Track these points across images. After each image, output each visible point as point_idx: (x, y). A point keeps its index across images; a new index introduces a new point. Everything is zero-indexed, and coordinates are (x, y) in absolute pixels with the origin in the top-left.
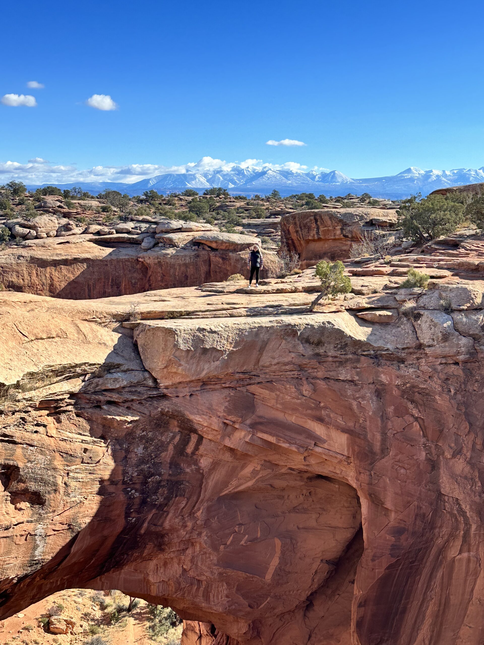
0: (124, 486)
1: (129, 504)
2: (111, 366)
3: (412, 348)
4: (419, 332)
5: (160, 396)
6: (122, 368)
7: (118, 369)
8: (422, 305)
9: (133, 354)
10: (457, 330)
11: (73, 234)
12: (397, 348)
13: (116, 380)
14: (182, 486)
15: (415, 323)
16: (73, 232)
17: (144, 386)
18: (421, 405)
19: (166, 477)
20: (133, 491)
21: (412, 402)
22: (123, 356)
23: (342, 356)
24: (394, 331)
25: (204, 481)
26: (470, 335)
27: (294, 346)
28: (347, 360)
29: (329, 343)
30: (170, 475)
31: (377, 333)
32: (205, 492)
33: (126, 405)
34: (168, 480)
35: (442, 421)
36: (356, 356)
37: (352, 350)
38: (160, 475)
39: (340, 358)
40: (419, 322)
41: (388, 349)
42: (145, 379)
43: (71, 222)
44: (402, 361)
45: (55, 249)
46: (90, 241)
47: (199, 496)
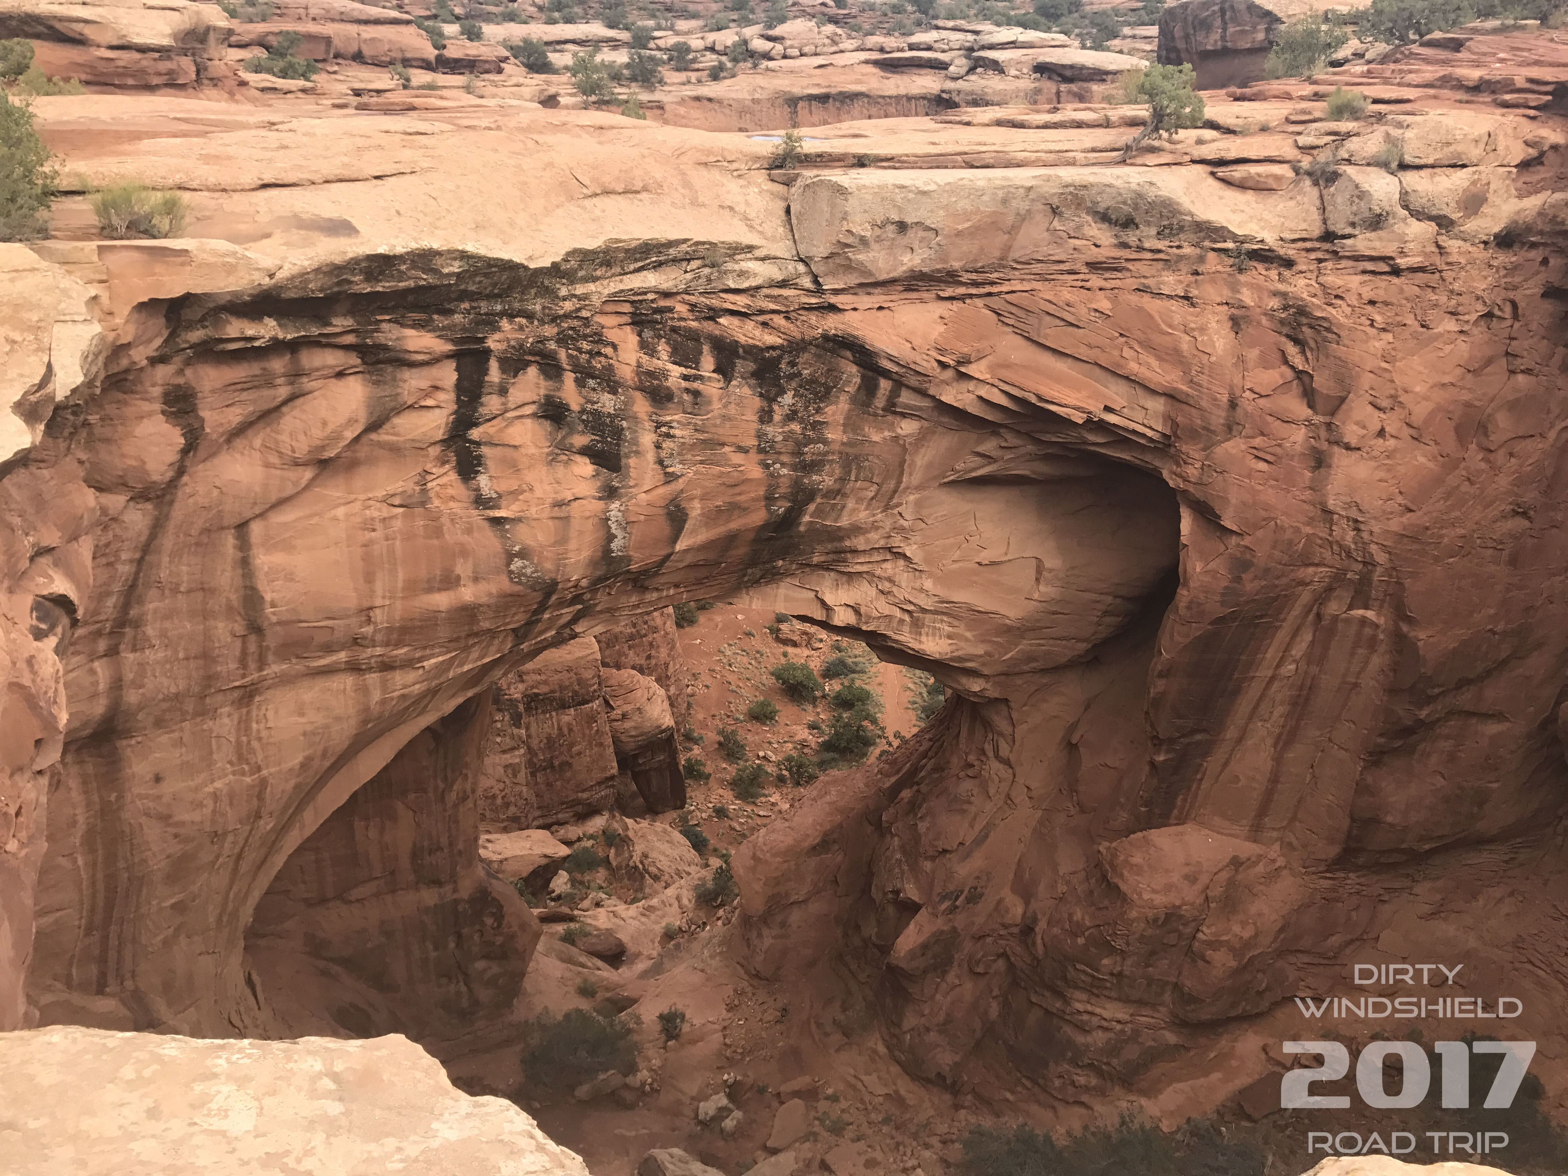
0: (762, 456)
1: (770, 486)
2: (736, 249)
3: (1311, 240)
4: (1329, 208)
5: (823, 308)
6: (758, 253)
7: (749, 255)
8: (1346, 156)
9: (781, 230)
10: (1406, 207)
12: (1282, 239)
13: (742, 274)
14: (866, 463)
15: (1324, 192)
16: (842, 46)
17: (796, 286)
18: (1311, 349)
19: (836, 447)
20: (778, 466)
21: (1296, 341)
22: (761, 233)
23: (1170, 250)
24: (1281, 206)
25: (907, 457)
26: (1431, 218)
27: (1079, 228)
28: (1181, 258)
29: (1148, 224)
30: (843, 444)
31: (1247, 209)
32: (911, 474)
33: (761, 318)
34: (841, 453)
35: (1347, 381)
36: (1198, 251)
37: (1193, 237)
38: (825, 442)
39: (1168, 254)
40: (1332, 189)
41: (1262, 241)
42: (799, 276)
43: (839, 31)
44: (1289, 263)
46: (867, 62)
47: (899, 482)
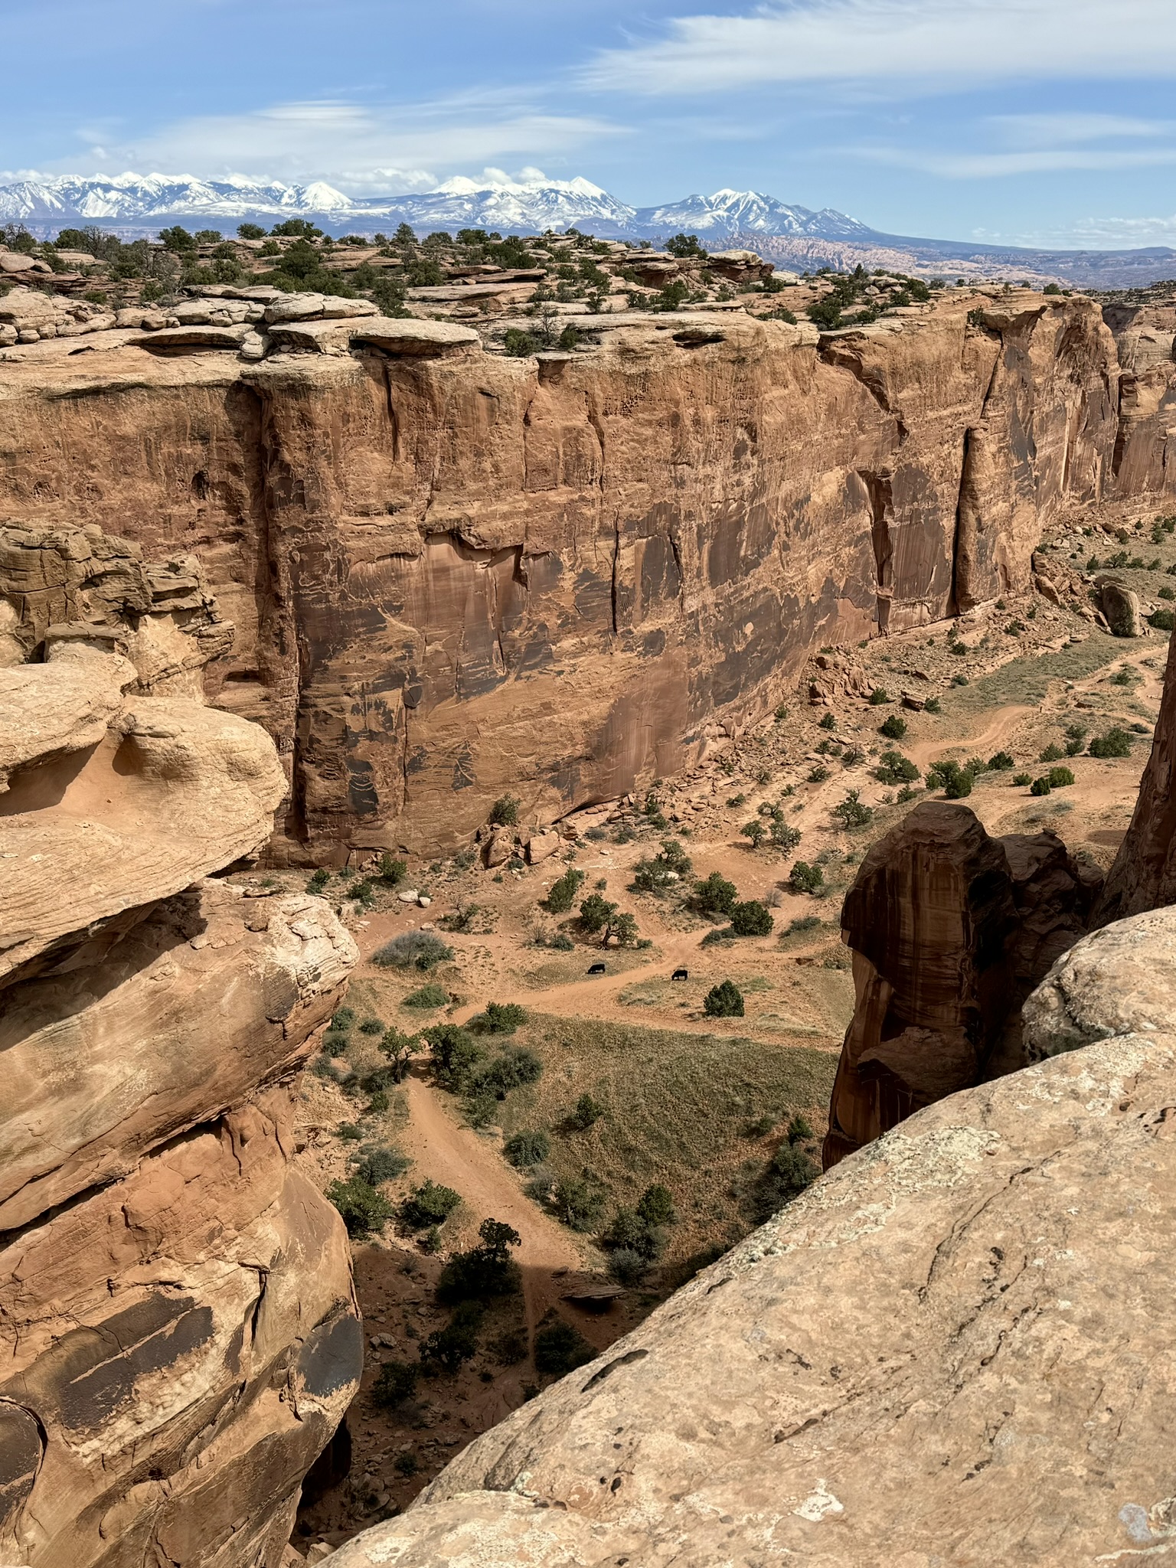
11: (93, 330)
45: (69, 366)
